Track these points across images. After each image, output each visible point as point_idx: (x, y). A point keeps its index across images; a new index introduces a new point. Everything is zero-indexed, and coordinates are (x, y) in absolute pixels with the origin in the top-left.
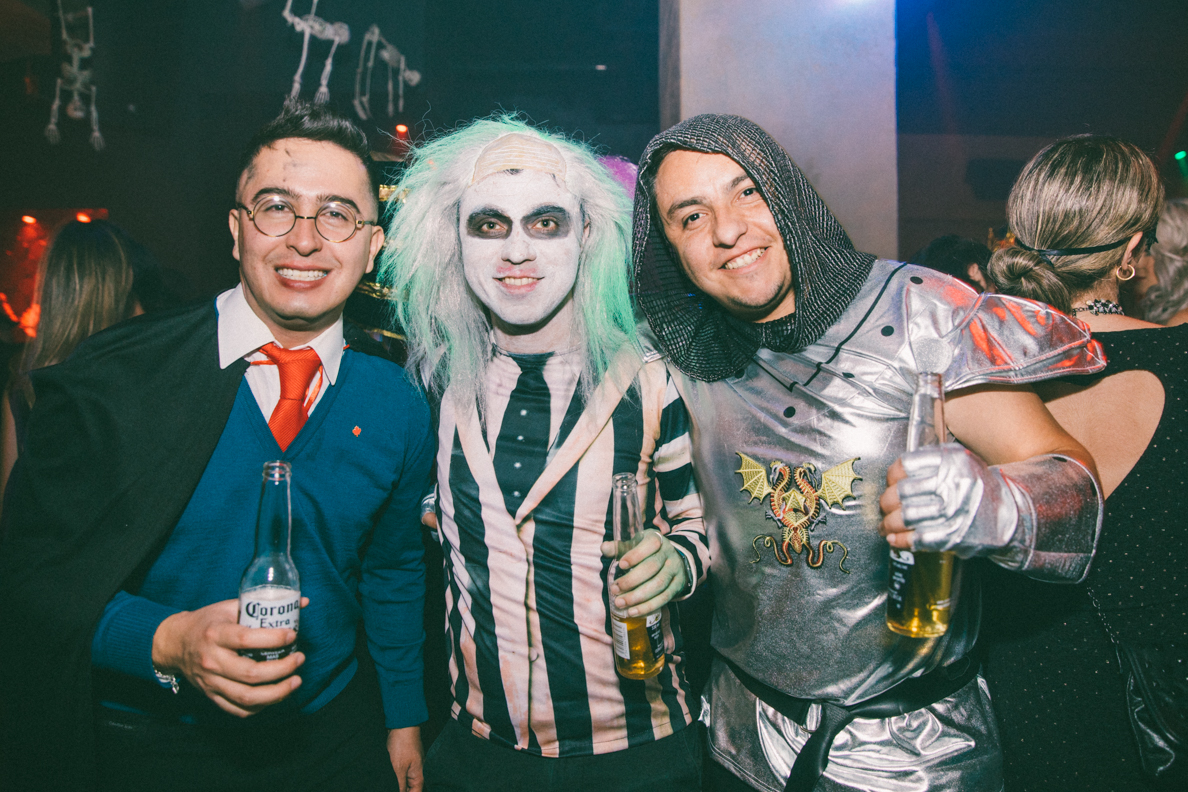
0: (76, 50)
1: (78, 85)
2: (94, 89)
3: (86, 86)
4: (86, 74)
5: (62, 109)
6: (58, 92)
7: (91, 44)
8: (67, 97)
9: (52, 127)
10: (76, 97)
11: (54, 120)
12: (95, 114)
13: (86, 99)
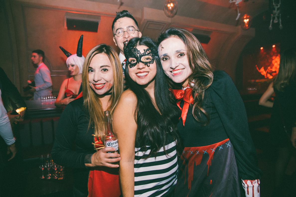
0: (276, 6)
1: (277, 15)
2: (280, 14)
3: (279, 14)
4: (278, 11)
5: (273, 22)
6: (272, 18)
7: (280, 4)
8: (274, 18)
9: (270, 26)
10: (276, 18)
11: (271, 25)
12: (280, 21)
13: (278, 17)
